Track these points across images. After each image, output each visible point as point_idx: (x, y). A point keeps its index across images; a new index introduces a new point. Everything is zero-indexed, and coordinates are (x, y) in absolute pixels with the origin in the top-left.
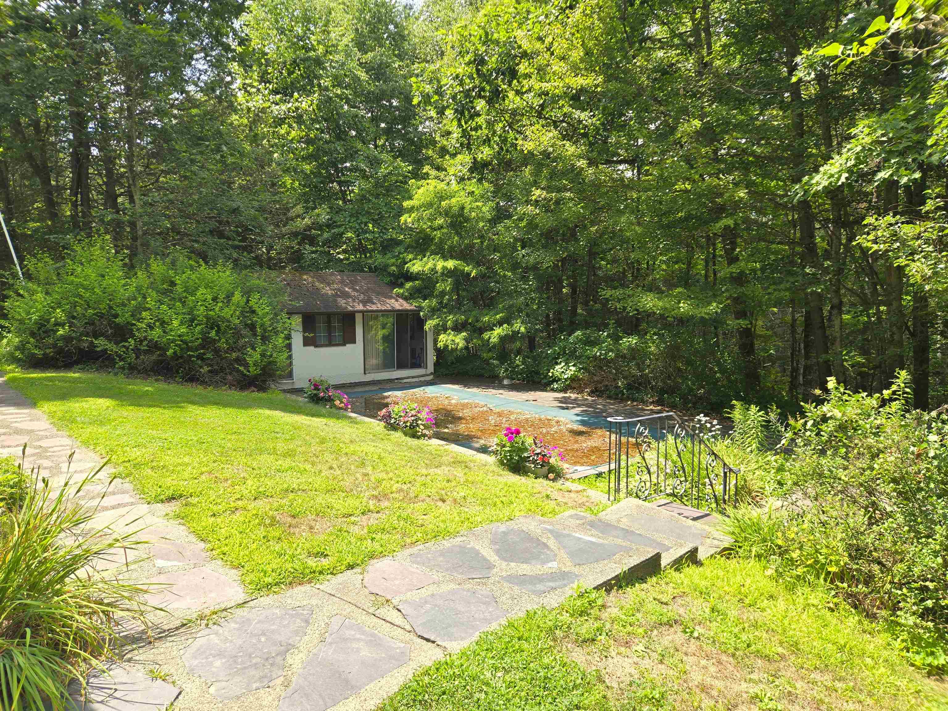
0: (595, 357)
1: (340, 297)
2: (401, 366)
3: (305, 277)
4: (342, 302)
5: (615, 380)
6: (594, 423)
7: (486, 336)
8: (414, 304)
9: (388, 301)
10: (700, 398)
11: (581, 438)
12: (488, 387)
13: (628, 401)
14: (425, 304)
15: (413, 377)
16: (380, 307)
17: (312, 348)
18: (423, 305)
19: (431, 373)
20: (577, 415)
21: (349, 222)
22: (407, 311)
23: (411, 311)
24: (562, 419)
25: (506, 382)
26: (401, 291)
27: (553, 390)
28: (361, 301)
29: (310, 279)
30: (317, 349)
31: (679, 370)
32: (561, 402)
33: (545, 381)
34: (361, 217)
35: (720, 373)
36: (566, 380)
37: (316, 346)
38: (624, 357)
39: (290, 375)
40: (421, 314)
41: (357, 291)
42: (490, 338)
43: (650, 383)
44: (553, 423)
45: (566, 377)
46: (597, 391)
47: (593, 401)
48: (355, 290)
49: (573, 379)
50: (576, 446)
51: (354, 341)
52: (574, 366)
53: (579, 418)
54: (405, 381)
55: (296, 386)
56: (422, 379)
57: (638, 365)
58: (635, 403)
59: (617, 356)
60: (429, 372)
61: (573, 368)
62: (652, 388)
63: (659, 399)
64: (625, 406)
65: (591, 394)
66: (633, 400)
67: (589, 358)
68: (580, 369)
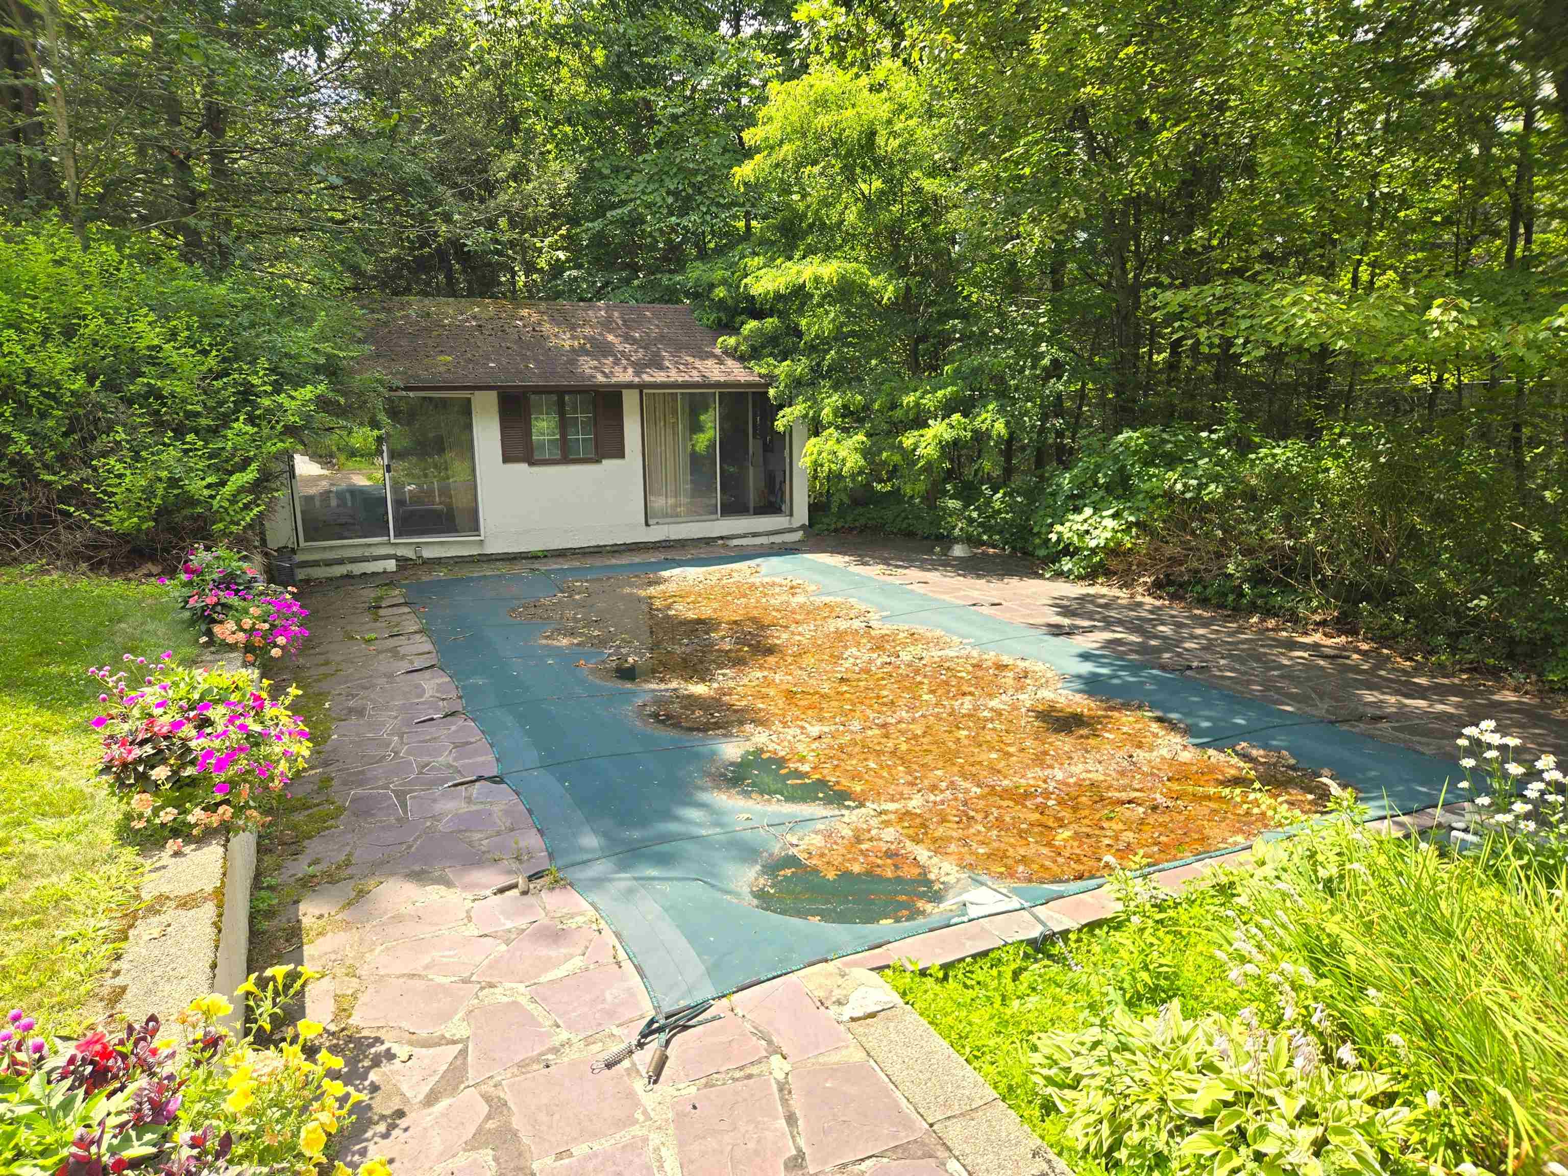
0: (1170, 496)
1: (587, 353)
2: (733, 508)
3: (525, 312)
4: (587, 365)
5: (1219, 555)
6: (1125, 688)
7: (908, 440)
8: (757, 369)
9: (698, 363)
10: (1476, 621)
11: (1063, 743)
12: (910, 562)
13: (1251, 614)
14: (783, 368)
15: (755, 535)
16: (674, 376)
17: (522, 467)
18: (777, 372)
19: (802, 527)
20: (1085, 657)
21: (643, 193)
22: (738, 385)
23: (749, 385)
24: (1039, 667)
25: (958, 551)
26: (732, 341)
27: (1059, 574)
28: (634, 364)
29: (535, 317)
30: (535, 469)
31: (1413, 534)
32: (1066, 611)
33: (1042, 552)
34: (667, 181)
35: (1548, 550)
36: (1094, 551)
37: (532, 463)
38: (1250, 495)
39: (474, 526)
40: (772, 392)
41: (634, 341)
42: (916, 446)
43: (1317, 570)
44: (1008, 679)
45: (1093, 544)
46: (1170, 583)
47: (1155, 610)
48: (627, 338)
49: (1113, 551)
50: (1031, 777)
51: (621, 455)
52: (1115, 516)
53: (1087, 668)
54: (736, 542)
55: (489, 550)
56: (777, 539)
57: (1286, 518)
58: (1271, 623)
59: (1229, 494)
60: (796, 524)
61: (1110, 523)
62: (1322, 584)
63: (1344, 614)
64: (1241, 630)
65: (1157, 587)
66: (1269, 612)
67: (1153, 498)
68: (1130, 526)
